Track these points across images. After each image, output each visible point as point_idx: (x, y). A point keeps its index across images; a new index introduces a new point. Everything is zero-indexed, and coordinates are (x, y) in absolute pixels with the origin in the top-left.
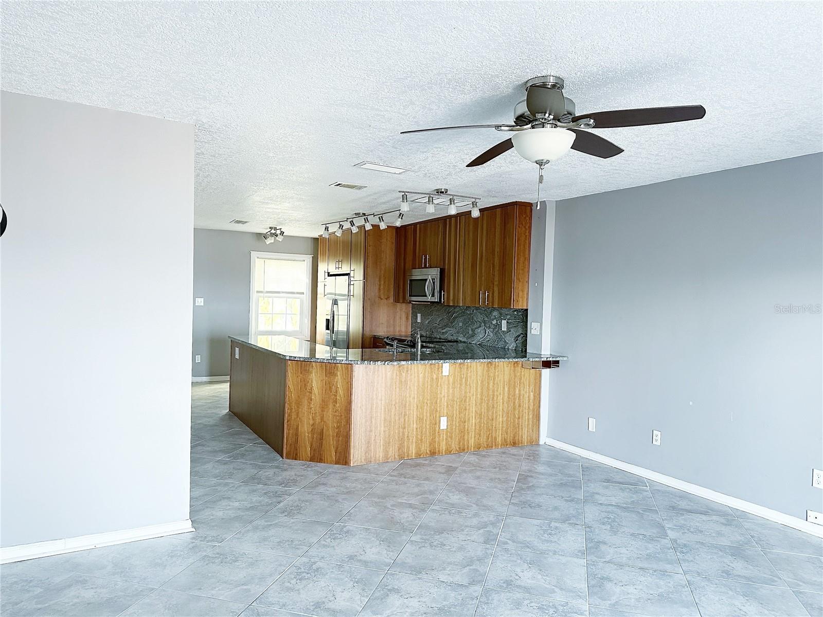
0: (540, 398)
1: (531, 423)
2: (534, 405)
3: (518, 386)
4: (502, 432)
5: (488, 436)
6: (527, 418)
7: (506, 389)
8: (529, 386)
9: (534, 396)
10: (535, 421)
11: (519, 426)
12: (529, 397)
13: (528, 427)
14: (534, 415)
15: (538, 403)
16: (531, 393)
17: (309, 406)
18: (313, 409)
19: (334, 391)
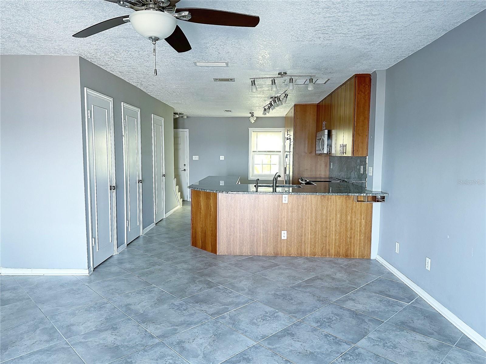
0: (371, 224)
1: (362, 242)
2: (365, 229)
3: (350, 214)
4: (335, 246)
5: (323, 248)
6: (358, 238)
7: (338, 216)
8: (361, 215)
9: (366, 223)
10: (367, 241)
11: (351, 244)
12: (360, 223)
13: (359, 245)
14: (365, 237)
15: (369, 228)
16: (363, 220)
17: (200, 216)
18: (202, 218)
19: (210, 209)
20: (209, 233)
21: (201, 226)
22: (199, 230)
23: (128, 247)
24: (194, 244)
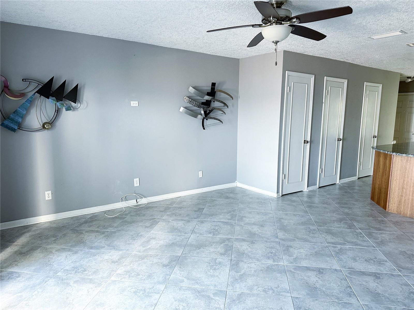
17: (379, 174)
18: (380, 176)
19: (386, 168)
20: (383, 190)
21: (379, 183)
22: (377, 186)
23: (319, 189)
24: (372, 198)
